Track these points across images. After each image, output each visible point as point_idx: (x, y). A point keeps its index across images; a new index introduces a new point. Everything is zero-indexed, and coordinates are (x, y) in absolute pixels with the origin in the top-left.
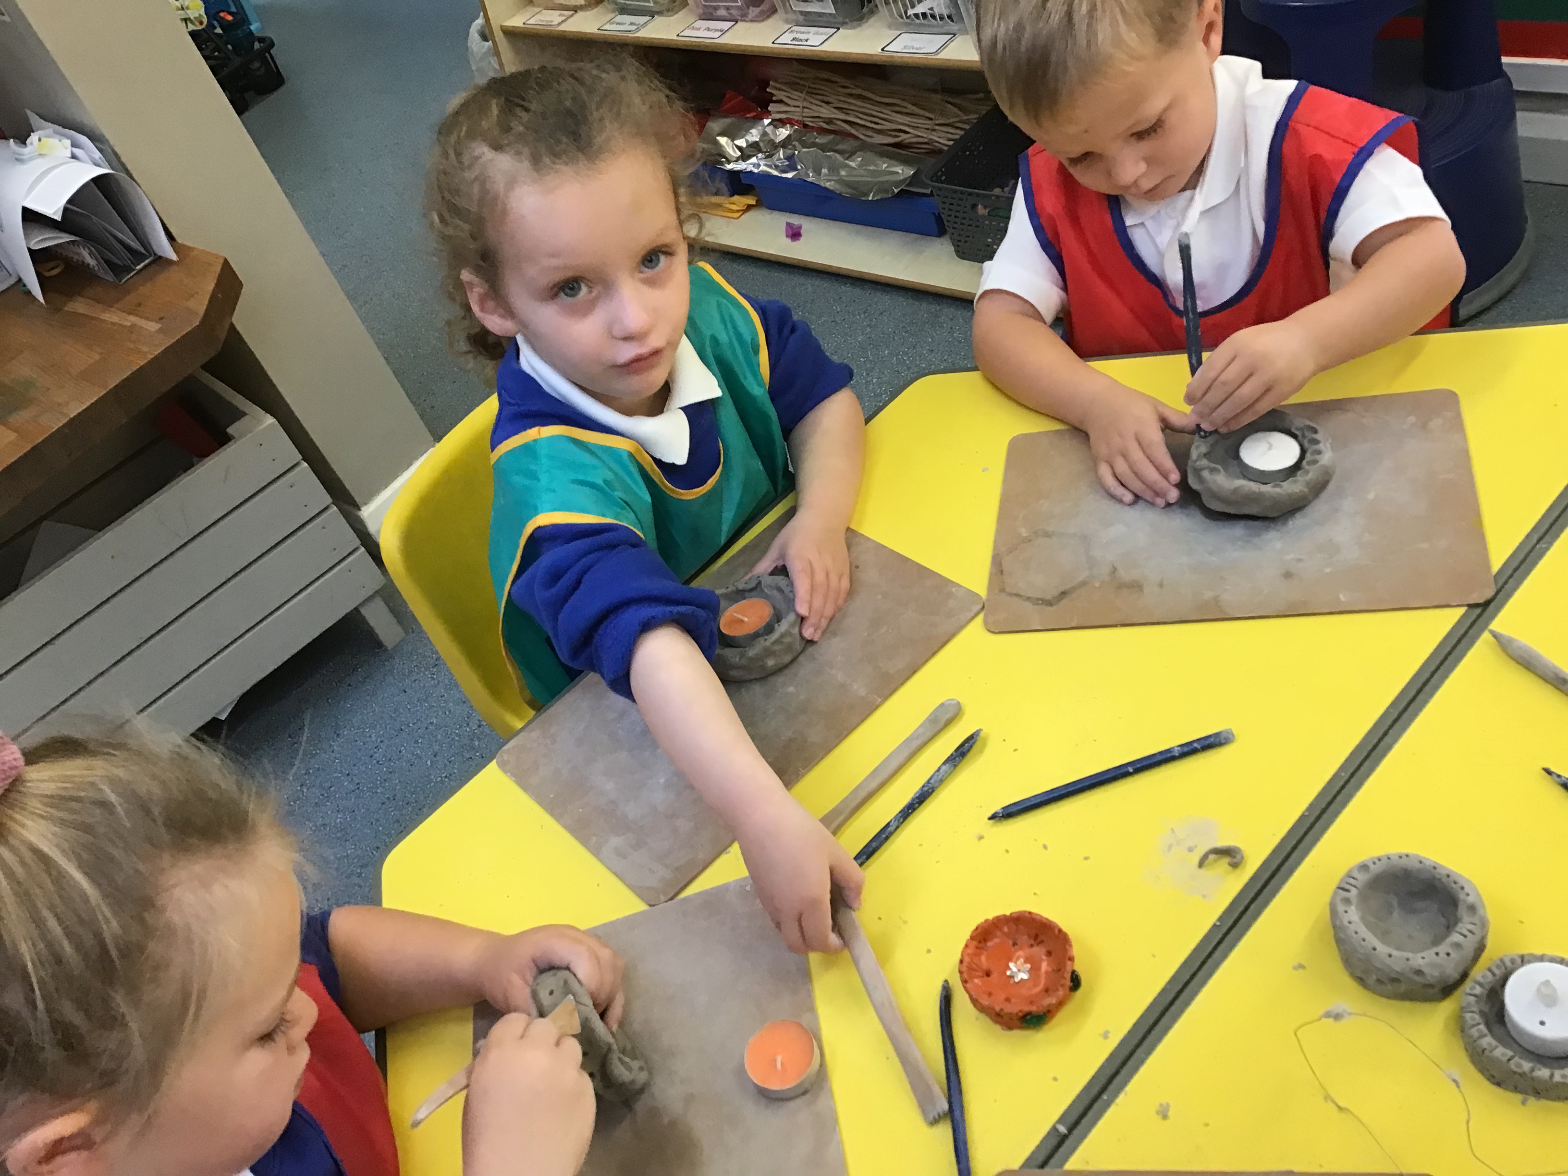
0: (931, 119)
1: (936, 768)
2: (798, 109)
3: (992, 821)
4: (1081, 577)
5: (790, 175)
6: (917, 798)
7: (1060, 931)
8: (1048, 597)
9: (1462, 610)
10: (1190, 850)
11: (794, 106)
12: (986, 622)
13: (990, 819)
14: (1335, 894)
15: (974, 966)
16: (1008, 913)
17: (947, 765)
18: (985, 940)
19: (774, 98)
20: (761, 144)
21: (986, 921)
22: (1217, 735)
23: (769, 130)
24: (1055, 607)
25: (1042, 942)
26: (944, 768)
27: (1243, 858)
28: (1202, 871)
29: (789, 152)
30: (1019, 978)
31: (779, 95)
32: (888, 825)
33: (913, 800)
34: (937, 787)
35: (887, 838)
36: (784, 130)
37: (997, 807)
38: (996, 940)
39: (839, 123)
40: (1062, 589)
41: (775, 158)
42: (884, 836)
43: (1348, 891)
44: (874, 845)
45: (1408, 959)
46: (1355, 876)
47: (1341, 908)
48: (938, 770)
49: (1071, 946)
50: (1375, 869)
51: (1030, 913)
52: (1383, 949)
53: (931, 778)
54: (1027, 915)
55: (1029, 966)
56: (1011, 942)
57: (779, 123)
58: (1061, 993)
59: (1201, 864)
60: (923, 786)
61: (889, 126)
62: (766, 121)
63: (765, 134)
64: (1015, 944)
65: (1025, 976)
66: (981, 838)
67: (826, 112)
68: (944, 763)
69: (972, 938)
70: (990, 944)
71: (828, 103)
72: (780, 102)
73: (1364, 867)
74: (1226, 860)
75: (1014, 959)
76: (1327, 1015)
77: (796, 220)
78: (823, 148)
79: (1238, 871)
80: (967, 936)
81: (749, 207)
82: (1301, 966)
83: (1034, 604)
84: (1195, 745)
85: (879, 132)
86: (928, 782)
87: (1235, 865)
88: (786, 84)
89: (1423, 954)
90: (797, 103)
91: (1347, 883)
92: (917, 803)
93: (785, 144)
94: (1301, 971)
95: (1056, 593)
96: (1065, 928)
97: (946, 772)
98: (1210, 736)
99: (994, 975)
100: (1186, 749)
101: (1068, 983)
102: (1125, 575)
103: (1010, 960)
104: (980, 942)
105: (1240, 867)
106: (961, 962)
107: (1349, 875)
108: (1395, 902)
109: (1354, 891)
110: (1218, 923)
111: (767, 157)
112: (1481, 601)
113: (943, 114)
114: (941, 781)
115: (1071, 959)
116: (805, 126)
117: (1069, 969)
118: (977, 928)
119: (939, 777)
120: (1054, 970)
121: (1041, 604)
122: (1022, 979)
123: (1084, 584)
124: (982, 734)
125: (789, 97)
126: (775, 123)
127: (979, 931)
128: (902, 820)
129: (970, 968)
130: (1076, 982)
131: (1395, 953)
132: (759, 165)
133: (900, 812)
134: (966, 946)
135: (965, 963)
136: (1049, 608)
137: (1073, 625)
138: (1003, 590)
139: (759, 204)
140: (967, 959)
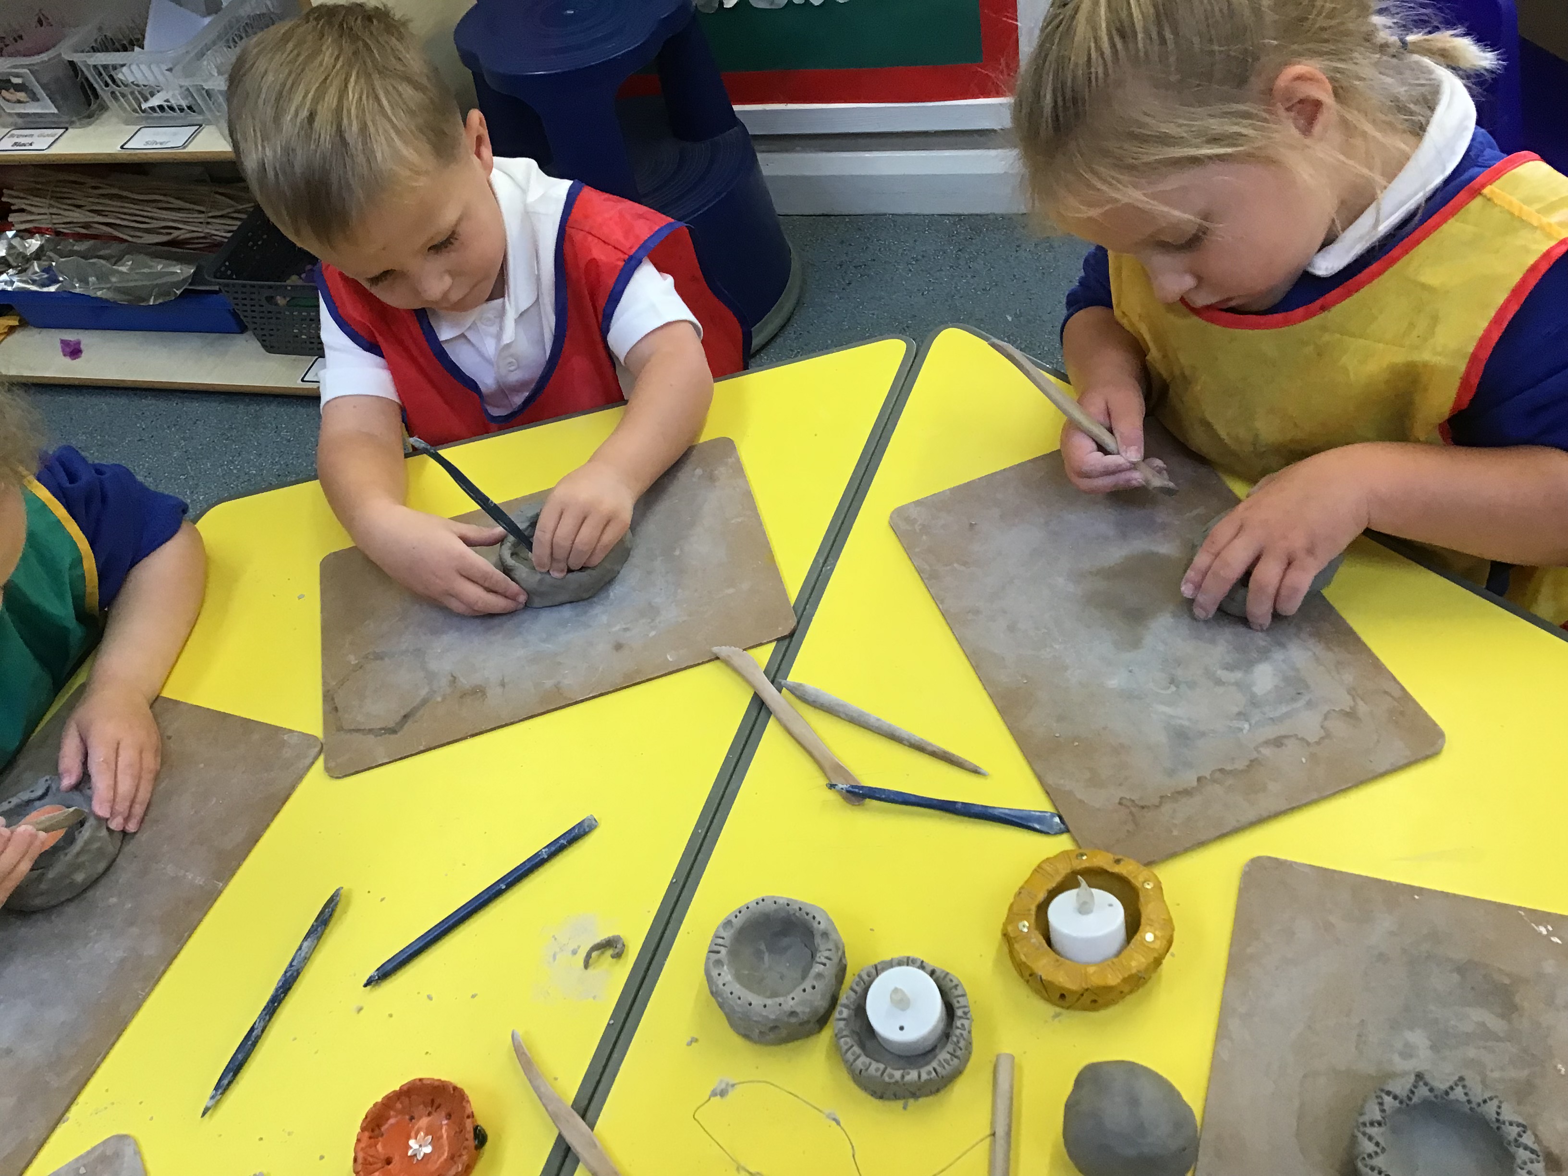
0: (203, 212)
1: (297, 947)
2: (45, 217)
3: (369, 987)
4: (424, 692)
5: (52, 289)
6: (280, 987)
7: (455, 1088)
8: (391, 724)
9: (774, 644)
10: (574, 952)
11: (39, 214)
12: (327, 769)
13: (365, 986)
14: (708, 959)
15: (371, 1159)
16: (397, 1088)
17: (309, 939)
18: (379, 1126)
19: (13, 208)
20: (10, 259)
21: (375, 1105)
22: (580, 824)
23: (16, 242)
24: (399, 734)
25: (439, 1107)
26: (306, 944)
27: (624, 945)
28: (590, 971)
29: (45, 264)
30: (422, 1154)
31: (18, 204)
32: (252, 1029)
33: (277, 990)
34: (302, 968)
35: (254, 1044)
36: (33, 241)
37: (371, 970)
38: (392, 1121)
39: (96, 226)
40: (403, 713)
41: (30, 272)
42: (250, 1043)
43: (718, 952)
44: (240, 1057)
45: (780, 1005)
46: (722, 936)
47: (714, 973)
48: (300, 948)
49: (468, 1101)
50: (737, 922)
51: (421, 1080)
52: (757, 1001)
53: (293, 960)
54: (419, 1083)
55: (430, 1137)
56: (407, 1117)
57: (26, 234)
58: (465, 1158)
59: (586, 965)
60: (286, 972)
61: (155, 224)
62: (10, 234)
63: (11, 247)
64: (412, 1118)
65: (428, 1149)
66: (360, 1010)
67: (78, 216)
68: (306, 938)
69: (363, 1129)
70: (383, 1129)
71: (79, 207)
72: (22, 211)
73: (728, 923)
74: (610, 952)
75: (413, 1134)
76: (714, 1094)
77: (71, 336)
78: (85, 256)
79: (622, 961)
80: (358, 1130)
81: (11, 330)
82: (694, 1040)
83: (376, 736)
84: (562, 841)
85: (148, 231)
86: (291, 965)
87: (618, 956)
88: (22, 190)
89: (791, 995)
90: (42, 211)
91: (716, 945)
92: (282, 993)
93: (38, 255)
94: (694, 1044)
95: (398, 718)
96: (459, 1085)
97: (309, 948)
98: (574, 828)
99: (396, 1159)
100: (553, 849)
101: (472, 1143)
102: (465, 682)
103: (409, 1138)
104: (373, 1131)
105: (623, 956)
106: (355, 1160)
107: (717, 936)
108: (763, 947)
109: (723, 951)
110: (612, 1022)
111: (20, 272)
112: (786, 633)
113: (214, 205)
114: (306, 959)
115: (471, 1116)
116: (58, 233)
117: (469, 1125)
118: (366, 1117)
119: (303, 955)
120: (456, 1132)
121: (385, 734)
122: (425, 1154)
123: (424, 702)
124: (342, 891)
125: (32, 205)
126: (21, 234)
127: (368, 1119)
128: (268, 1018)
129: (366, 1163)
130: (480, 1137)
131: (769, 1002)
132: (12, 283)
133: (264, 1010)
134: (359, 1140)
135: (360, 1160)
136: (393, 737)
137: (422, 748)
138: (340, 729)
139: (24, 324)
140: (361, 1155)
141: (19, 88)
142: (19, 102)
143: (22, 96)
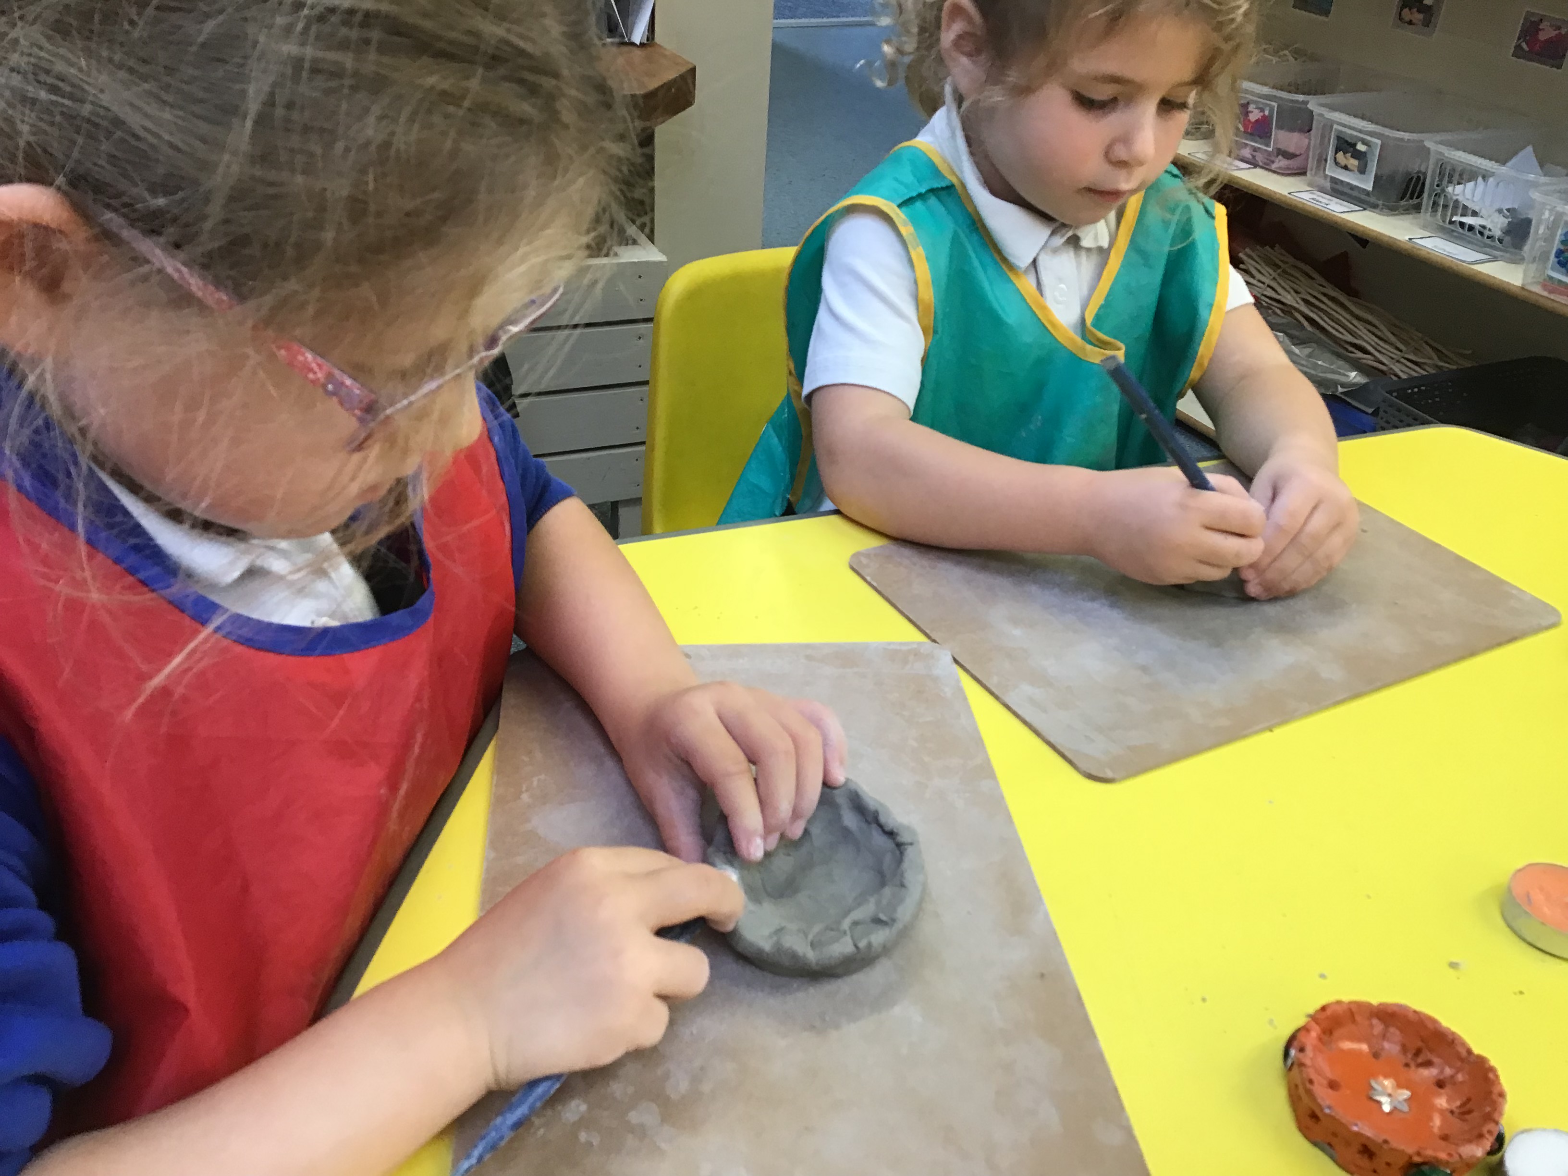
0: (1401, 351)
2: (1260, 285)
11: (1259, 281)
19: (1241, 266)
31: (1249, 263)
39: (1298, 315)
61: (1350, 338)
67: (1290, 299)
71: (1297, 292)
72: (1247, 271)
90: (1264, 279)
113: (1416, 351)
125: (1258, 270)
141: (1358, 155)
142: (1346, 168)
143: (1353, 163)
